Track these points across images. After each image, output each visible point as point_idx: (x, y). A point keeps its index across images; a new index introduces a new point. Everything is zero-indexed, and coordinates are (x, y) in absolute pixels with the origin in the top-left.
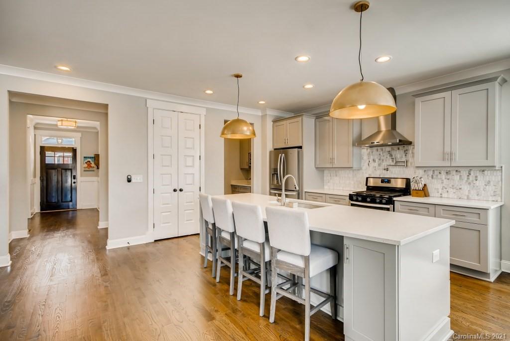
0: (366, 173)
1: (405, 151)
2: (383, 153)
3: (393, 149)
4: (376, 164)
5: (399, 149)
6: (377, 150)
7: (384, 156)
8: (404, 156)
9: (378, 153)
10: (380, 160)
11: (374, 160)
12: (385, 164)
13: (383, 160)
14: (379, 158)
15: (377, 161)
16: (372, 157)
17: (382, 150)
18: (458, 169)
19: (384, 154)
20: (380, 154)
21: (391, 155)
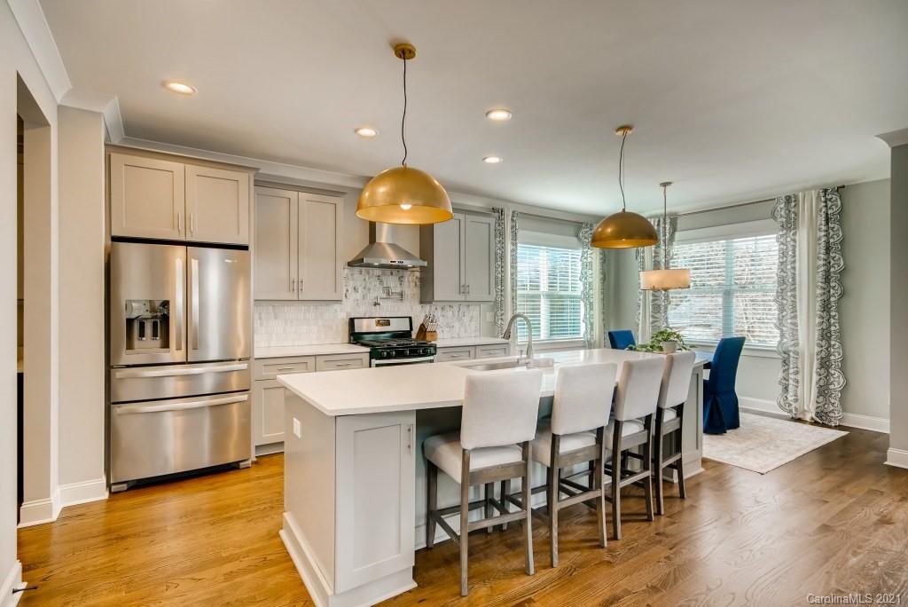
0: (341, 311)
1: (399, 278)
2: (369, 278)
3: (384, 274)
4: (359, 296)
5: (392, 274)
6: (361, 272)
7: (371, 283)
8: (399, 286)
9: (362, 277)
10: (365, 288)
11: (355, 289)
12: (372, 296)
13: (369, 289)
14: (363, 285)
15: (360, 291)
16: (351, 284)
17: (368, 273)
18: (452, 304)
19: (371, 280)
20: (365, 280)
21: (381, 282)
